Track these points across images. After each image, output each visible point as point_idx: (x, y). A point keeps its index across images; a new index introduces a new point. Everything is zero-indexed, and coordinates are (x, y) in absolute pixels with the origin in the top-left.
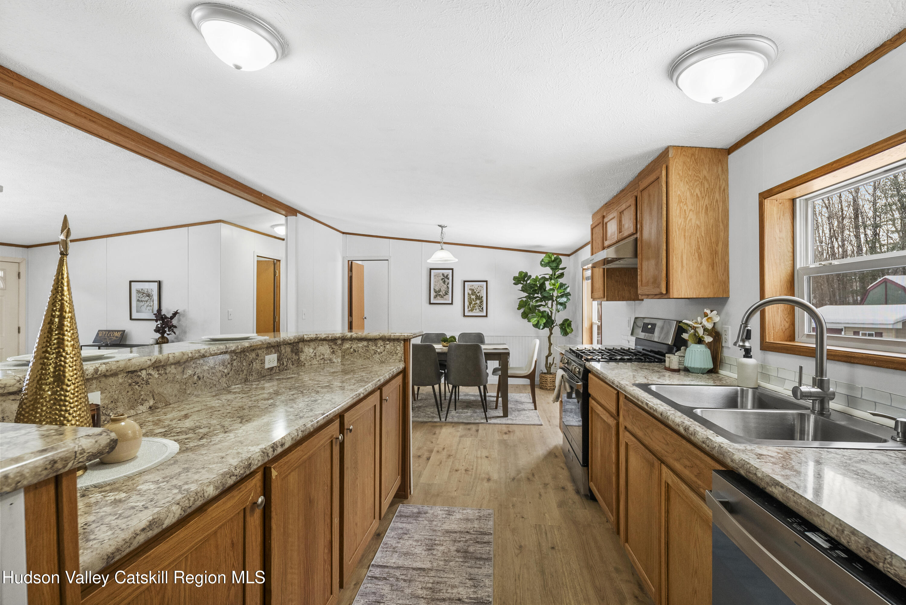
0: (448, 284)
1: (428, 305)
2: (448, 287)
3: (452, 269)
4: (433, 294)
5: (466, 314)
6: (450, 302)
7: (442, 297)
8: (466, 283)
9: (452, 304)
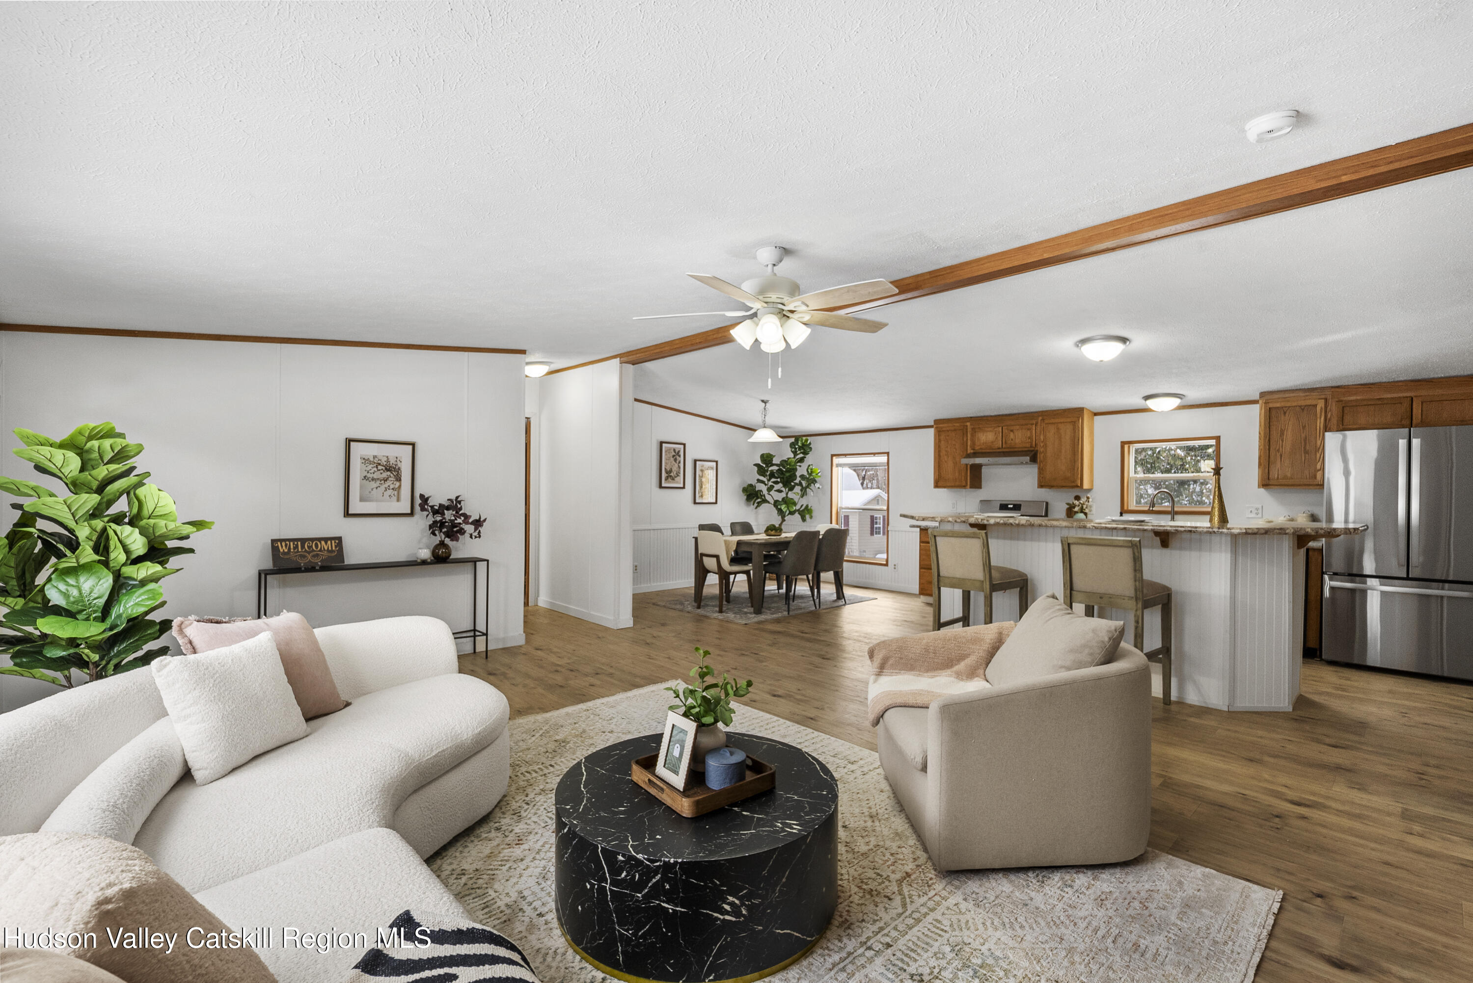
0: (679, 462)
1: (658, 489)
2: (679, 467)
3: (684, 445)
4: (664, 475)
5: (697, 501)
6: (682, 486)
7: (673, 479)
8: (698, 462)
9: (684, 488)
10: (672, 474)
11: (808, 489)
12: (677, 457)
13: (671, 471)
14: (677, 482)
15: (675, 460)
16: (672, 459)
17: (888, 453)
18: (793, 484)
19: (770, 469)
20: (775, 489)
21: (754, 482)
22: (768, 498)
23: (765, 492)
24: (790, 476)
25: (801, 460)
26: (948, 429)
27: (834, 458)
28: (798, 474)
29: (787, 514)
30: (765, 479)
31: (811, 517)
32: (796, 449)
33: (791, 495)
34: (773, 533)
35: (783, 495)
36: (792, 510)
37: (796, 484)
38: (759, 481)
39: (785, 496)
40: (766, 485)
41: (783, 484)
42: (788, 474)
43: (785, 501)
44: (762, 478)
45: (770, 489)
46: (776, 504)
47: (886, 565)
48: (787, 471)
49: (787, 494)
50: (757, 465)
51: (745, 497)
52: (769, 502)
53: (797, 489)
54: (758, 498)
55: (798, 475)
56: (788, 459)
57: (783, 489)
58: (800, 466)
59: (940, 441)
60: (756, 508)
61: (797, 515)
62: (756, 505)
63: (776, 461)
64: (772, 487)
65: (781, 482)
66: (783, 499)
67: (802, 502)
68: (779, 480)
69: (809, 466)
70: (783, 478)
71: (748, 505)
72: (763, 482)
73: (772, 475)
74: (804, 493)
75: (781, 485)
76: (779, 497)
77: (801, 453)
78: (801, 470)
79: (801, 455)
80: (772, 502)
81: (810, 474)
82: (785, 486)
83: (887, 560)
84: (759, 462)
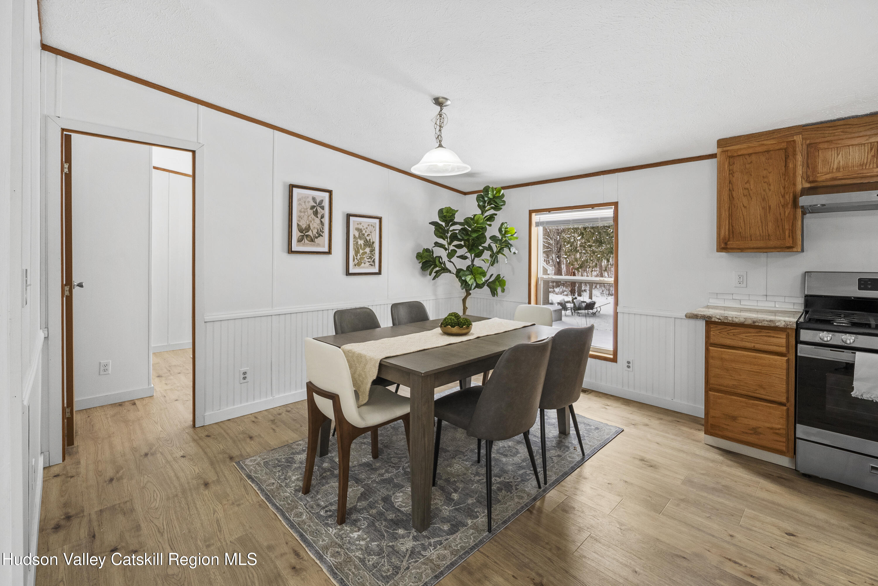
0: (323, 217)
1: (286, 255)
2: (322, 224)
3: (330, 192)
4: (295, 234)
5: (351, 271)
6: (326, 249)
7: (312, 241)
8: (352, 219)
9: (329, 252)
10: (310, 233)
11: (500, 256)
12: (319, 209)
13: (308, 229)
14: (318, 245)
15: (316, 213)
16: (310, 212)
17: (616, 204)
18: (481, 248)
19: (451, 228)
20: (457, 254)
21: (430, 246)
22: (449, 265)
23: (445, 259)
24: (477, 237)
25: (491, 218)
26: (750, 151)
27: (533, 215)
28: (488, 234)
29: (473, 287)
30: (444, 242)
31: (503, 291)
32: (485, 202)
33: (478, 262)
34: (455, 330)
35: (468, 262)
36: (480, 282)
37: (485, 248)
38: (437, 244)
39: (470, 263)
40: (446, 249)
41: (468, 248)
42: (474, 235)
43: (471, 270)
44: (441, 241)
45: (451, 255)
46: (459, 273)
47: (614, 360)
48: (471, 232)
49: (473, 261)
50: (432, 223)
51: (421, 265)
52: (450, 272)
53: (487, 255)
54: (436, 266)
55: (488, 237)
56: (475, 216)
57: (468, 255)
58: (490, 225)
59: (732, 173)
60: (434, 279)
61: (486, 288)
62: (433, 274)
63: (459, 218)
64: (454, 252)
65: (465, 246)
66: (468, 267)
67: (493, 271)
68: (462, 243)
69: (502, 224)
70: (468, 240)
71: (424, 275)
72: (442, 246)
73: (454, 237)
74: (494, 260)
75: (465, 250)
76: (463, 265)
77: (492, 208)
78: (492, 230)
79: (492, 212)
80: (454, 271)
81: (504, 235)
82: (470, 251)
83: (615, 352)
84: (437, 219)
